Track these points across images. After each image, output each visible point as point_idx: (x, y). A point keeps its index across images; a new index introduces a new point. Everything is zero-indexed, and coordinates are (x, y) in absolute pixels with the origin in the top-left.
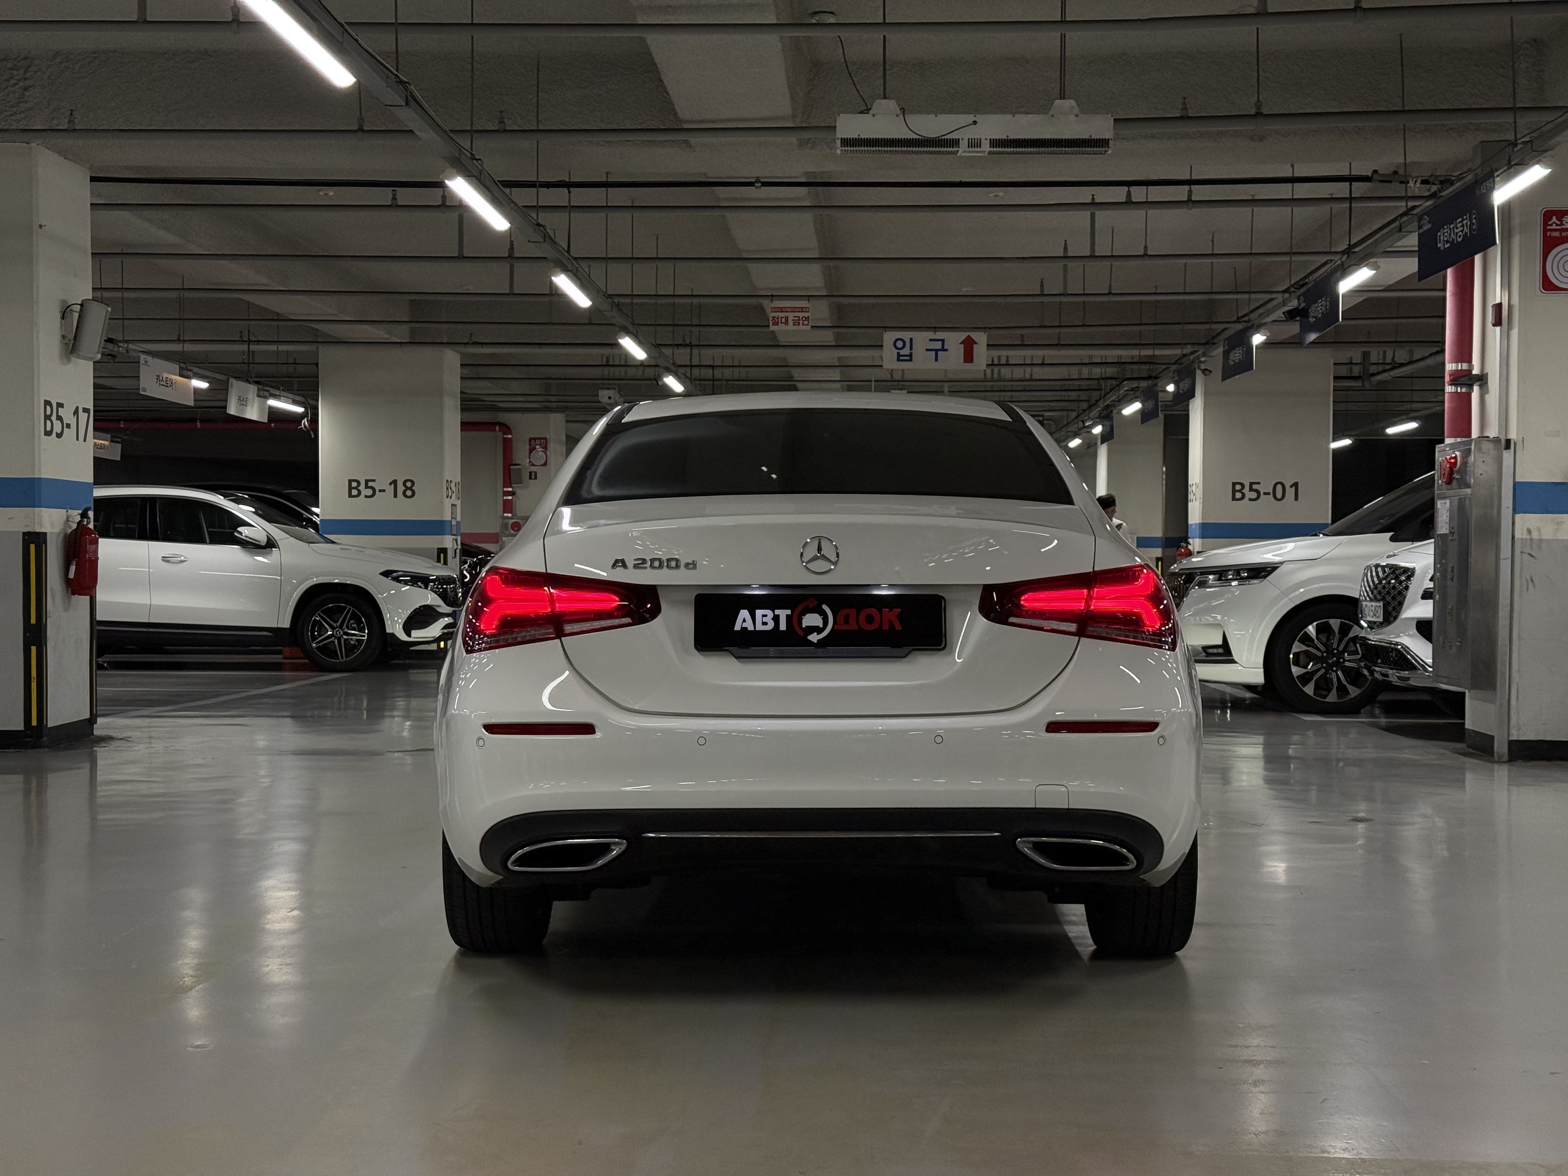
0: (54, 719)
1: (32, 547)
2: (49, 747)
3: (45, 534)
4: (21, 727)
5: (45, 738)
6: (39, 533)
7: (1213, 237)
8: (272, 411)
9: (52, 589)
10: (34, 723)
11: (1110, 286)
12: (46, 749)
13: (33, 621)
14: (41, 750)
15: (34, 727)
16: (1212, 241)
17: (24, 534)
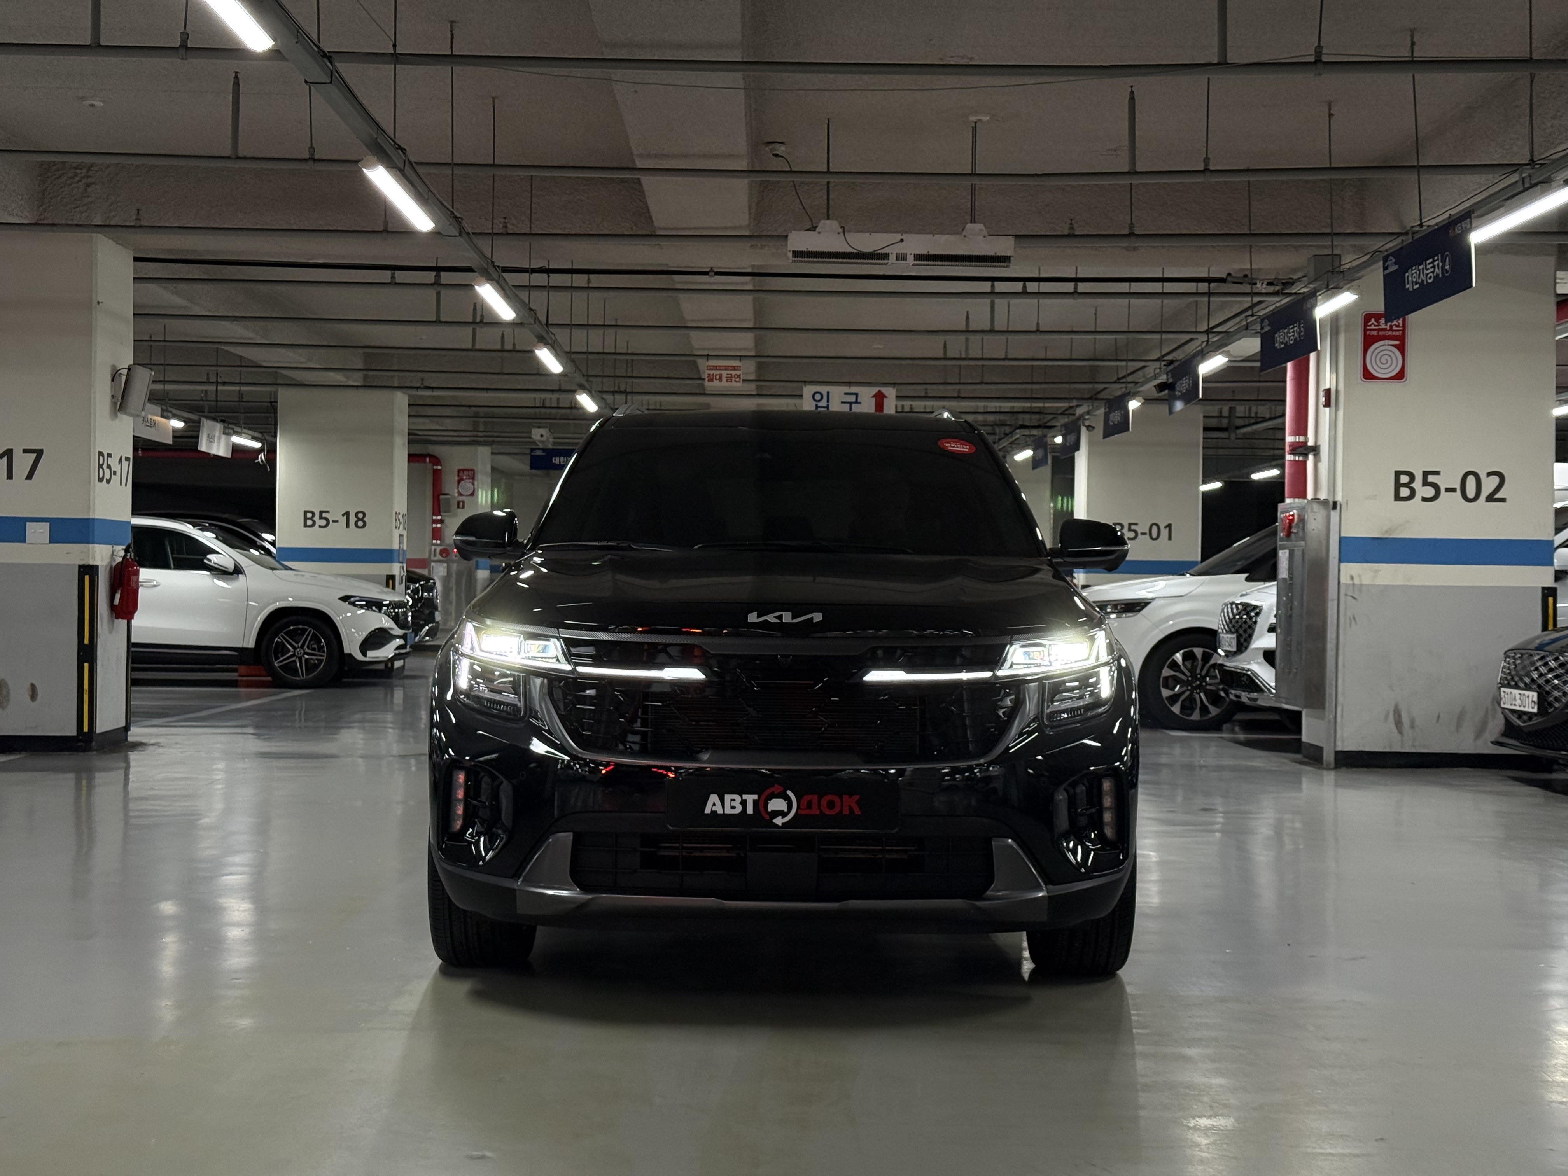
7: (1096, 310)
11: (1006, 352)
16: (1096, 314)
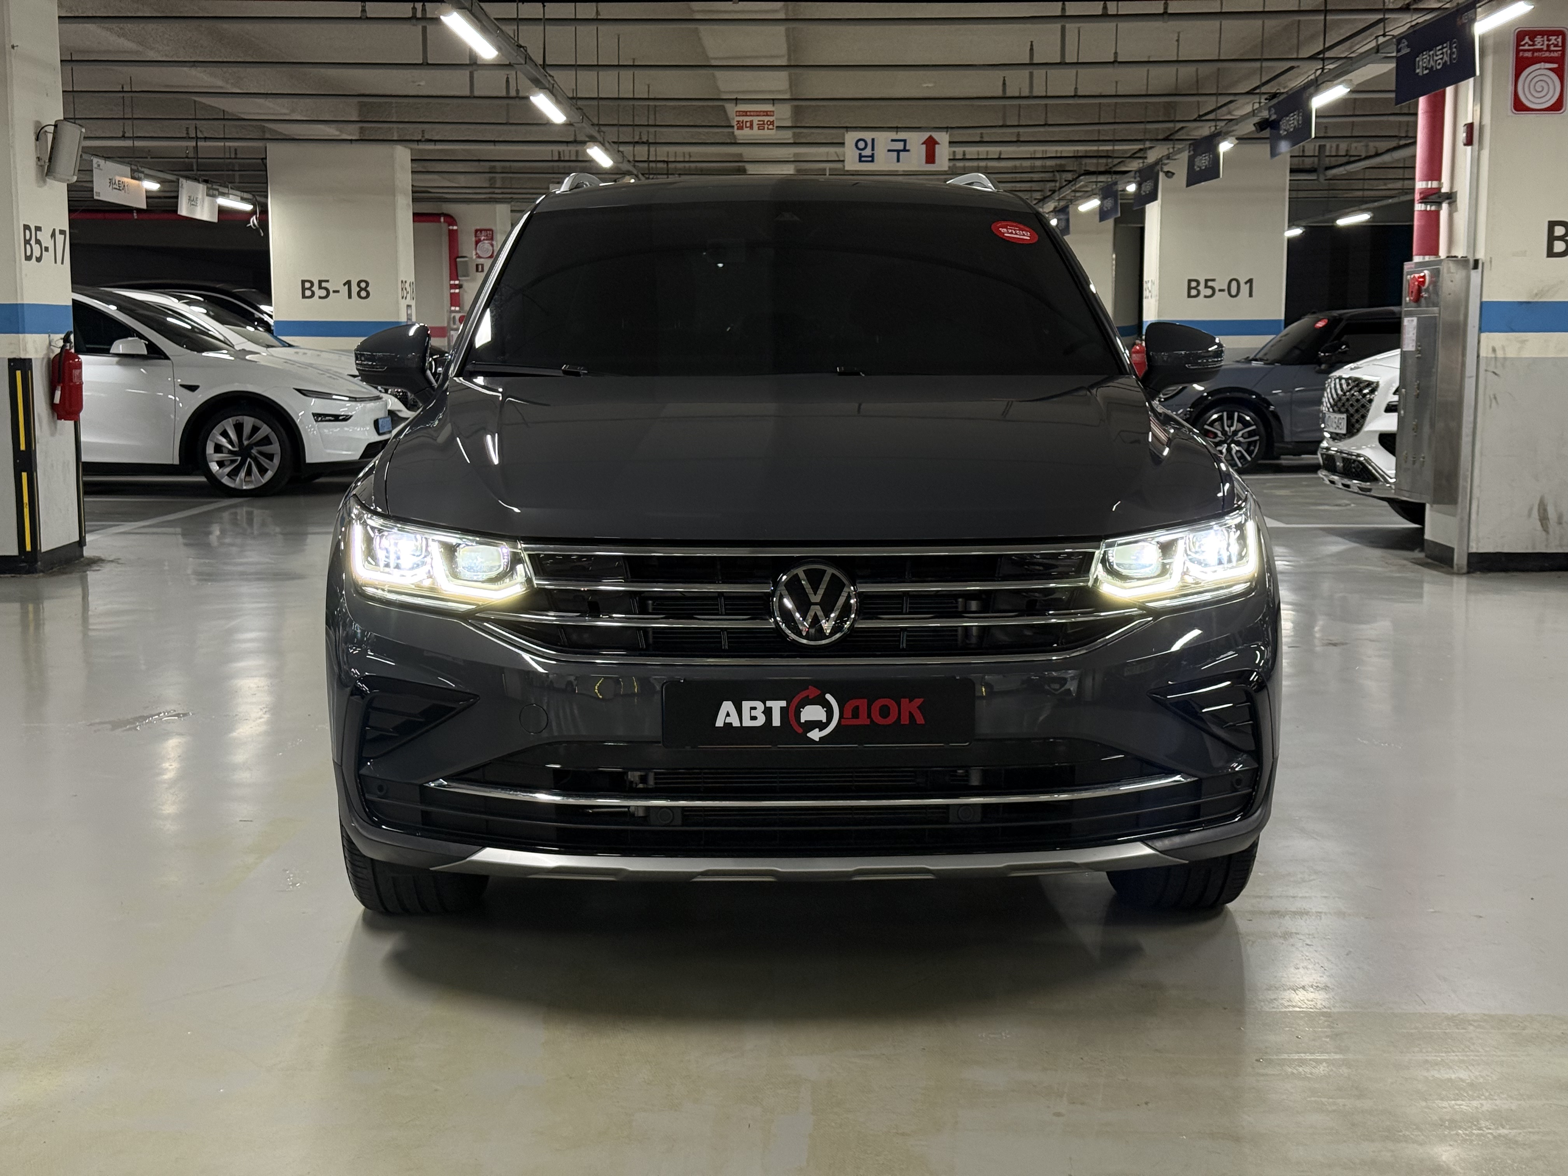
0: (46, 545)
1: (18, 373)
2: (43, 572)
3: (30, 360)
4: (15, 552)
5: (39, 563)
6: (25, 359)
7: (1179, 37)
8: (222, 211)
9: (39, 415)
10: (28, 548)
11: (1076, 88)
12: (41, 574)
13: (23, 447)
14: (36, 575)
15: (28, 552)
16: (1178, 41)
17: (10, 360)
